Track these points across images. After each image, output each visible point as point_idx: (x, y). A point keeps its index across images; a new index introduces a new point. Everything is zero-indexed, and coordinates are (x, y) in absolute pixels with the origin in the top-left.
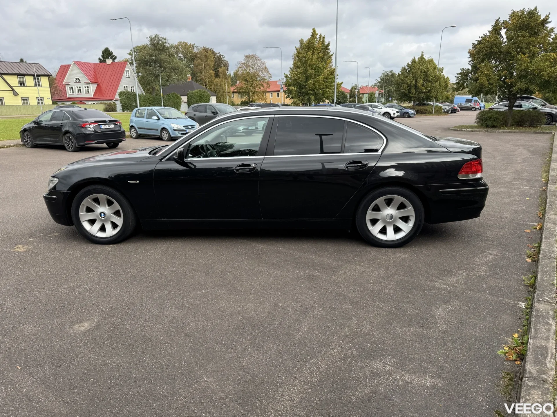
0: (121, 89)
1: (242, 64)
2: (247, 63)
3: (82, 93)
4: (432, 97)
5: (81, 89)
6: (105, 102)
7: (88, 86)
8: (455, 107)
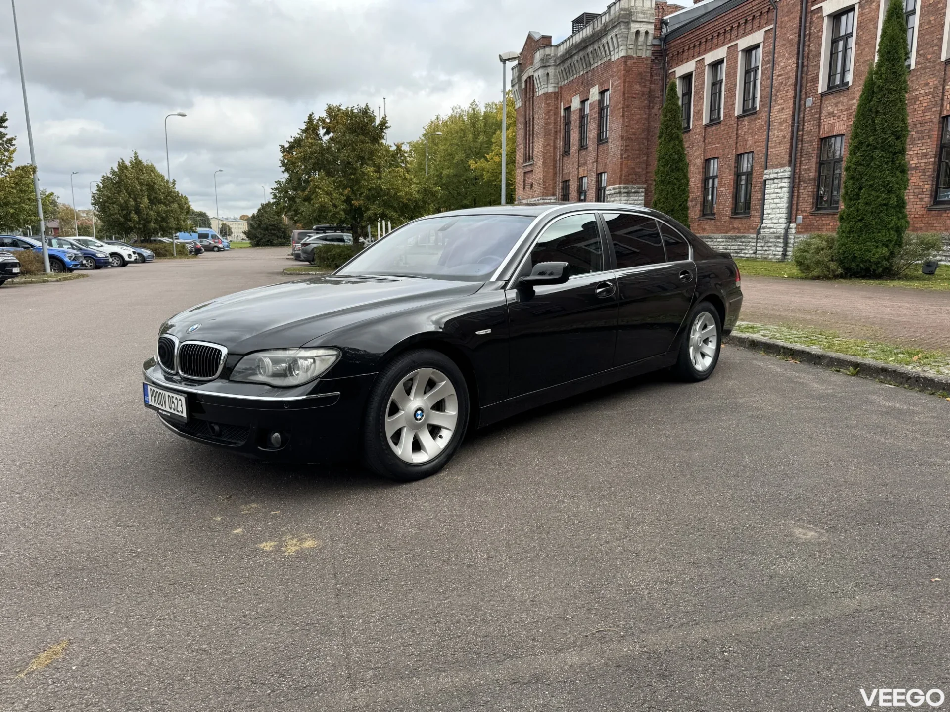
4: (171, 229)
8: (197, 245)
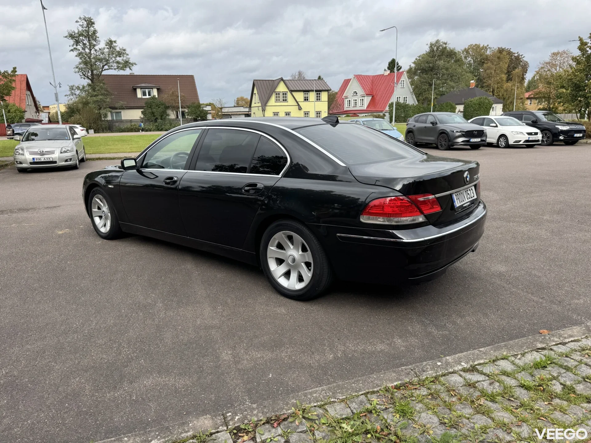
0: (393, 100)
1: (546, 63)
2: (554, 62)
3: (357, 106)
5: (357, 102)
6: (375, 114)
7: (363, 98)
